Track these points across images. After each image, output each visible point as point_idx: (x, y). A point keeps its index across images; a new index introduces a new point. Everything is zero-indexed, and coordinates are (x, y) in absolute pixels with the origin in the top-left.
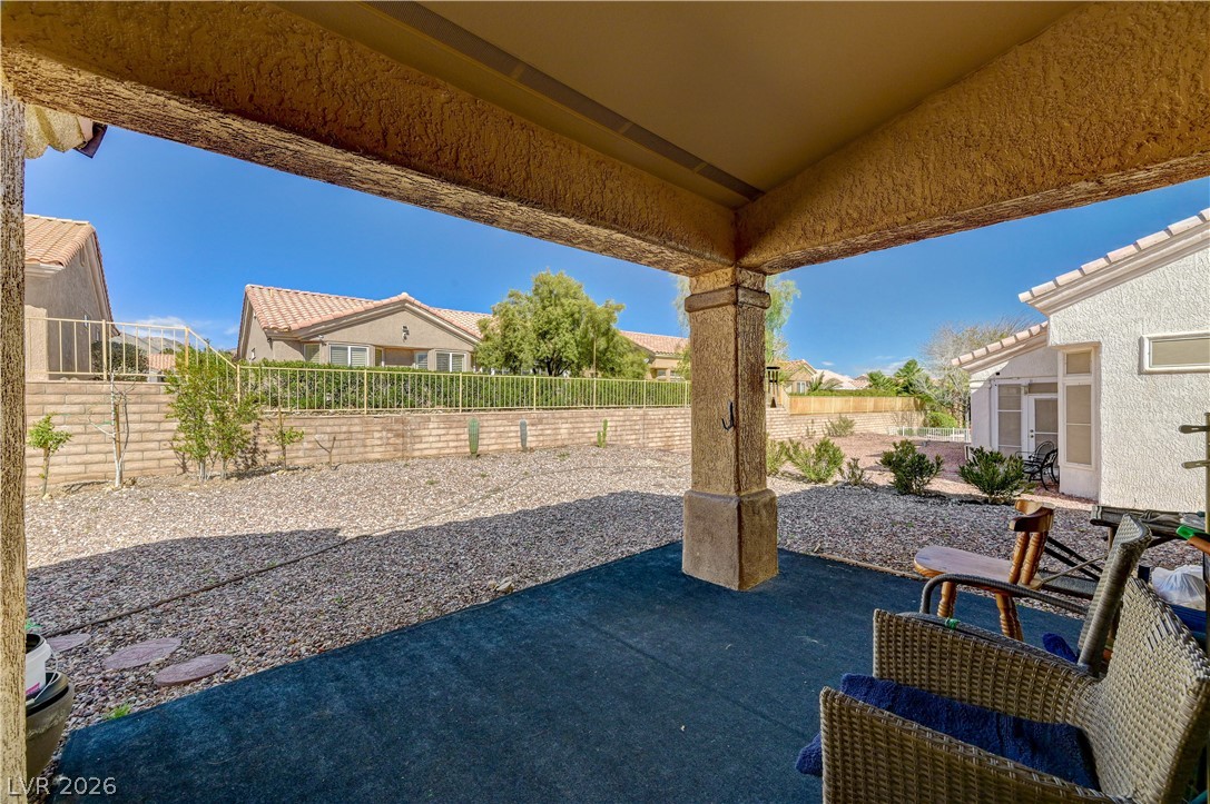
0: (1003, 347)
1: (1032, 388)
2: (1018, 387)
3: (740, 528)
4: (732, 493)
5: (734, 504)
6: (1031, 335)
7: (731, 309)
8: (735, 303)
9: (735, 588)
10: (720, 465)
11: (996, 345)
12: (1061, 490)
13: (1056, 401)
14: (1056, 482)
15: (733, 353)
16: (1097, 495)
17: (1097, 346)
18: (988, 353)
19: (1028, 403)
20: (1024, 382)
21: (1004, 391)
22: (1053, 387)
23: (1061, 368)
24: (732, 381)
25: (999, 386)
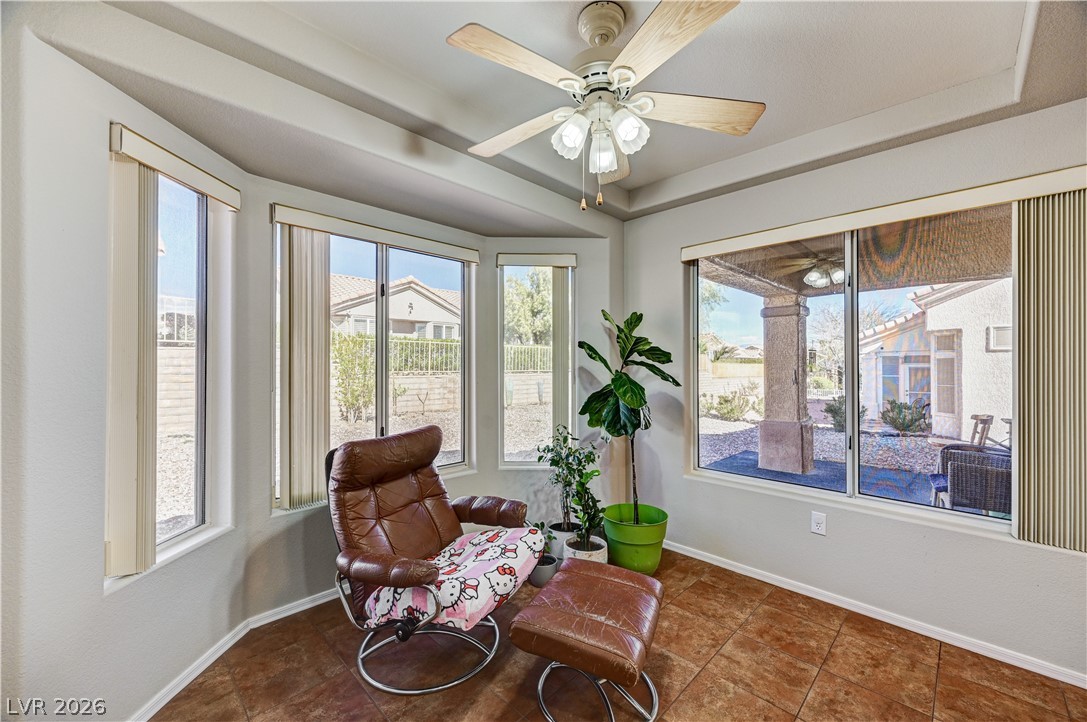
0: (886, 328)
1: (907, 359)
2: (897, 358)
3: (802, 439)
4: (796, 420)
5: (798, 427)
6: (907, 321)
7: (795, 317)
8: (798, 315)
9: (799, 472)
10: (786, 405)
11: (881, 328)
12: (933, 432)
13: (929, 369)
14: (929, 426)
15: (796, 342)
16: (959, 434)
17: (960, 331)
18: (875, 333)
19: (904, 370)
20: (902, 355)
21: (888, 362)
22: (927, 359)
23: (933, 345)
24: (795, 358)
25: (884, 357)
